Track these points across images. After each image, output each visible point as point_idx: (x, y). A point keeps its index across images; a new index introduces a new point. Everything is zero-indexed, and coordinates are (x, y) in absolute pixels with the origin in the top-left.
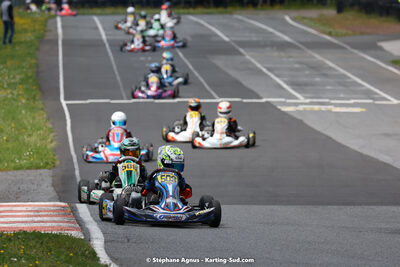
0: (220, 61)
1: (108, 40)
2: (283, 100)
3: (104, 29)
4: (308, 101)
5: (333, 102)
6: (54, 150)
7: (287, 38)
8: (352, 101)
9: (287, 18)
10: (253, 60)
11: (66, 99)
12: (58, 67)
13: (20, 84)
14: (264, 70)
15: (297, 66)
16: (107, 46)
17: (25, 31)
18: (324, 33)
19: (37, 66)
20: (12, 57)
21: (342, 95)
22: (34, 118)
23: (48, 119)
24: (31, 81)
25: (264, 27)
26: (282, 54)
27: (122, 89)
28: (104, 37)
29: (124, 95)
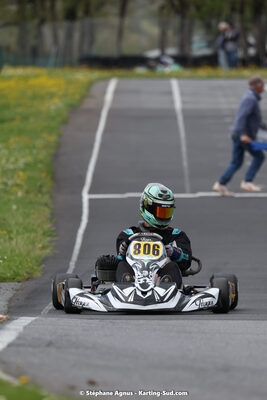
1: (184, 111)
3: (182, 94)
6: (45, 260)
11: (91, 192)
12: (91, 147)
13: (24, 170)
17: (52, 95)
19: (58, 145)
20: (20, 132)
22: (28, 215)
23: (53, 215)
24: (40, 166)
27: (187, 178)
28: (178, 105)
29: (188, 186)
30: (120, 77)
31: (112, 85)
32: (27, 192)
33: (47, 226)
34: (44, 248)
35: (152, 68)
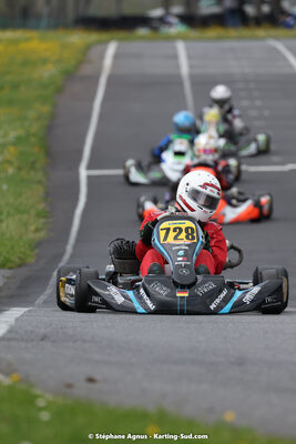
1: (193, 77)
3: (190, 57)
6: (39, 244)
11: (89, 167)
12: (89, 117)
13: (14, 144)
17: (45, 61)
19: (53, 116)
20: (10, 103)
23: (47, 194)
24: (33, 139)
28: (185, 69)
30: (120, 40)
31: (111, 49)
32: (19, 169)
33: (41, 206)
34: (37, 230)
35: (155, 29)
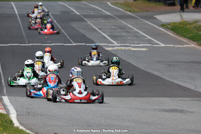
0: (75, 25)
1: (18, 14)
2: (106, 44)
3: (17, 8)
4: (119, 45)
5: (131, 45)
7: (108, 13)
8: (141, 45)
9: (109, 3)
10: (91, 24)
14: (97, 29)
15: (113, 27)
16: (18, 17)
18: (127, 11)
21: (136, 42)
25: (97, 7)
26: (106, 21)
27: (25, 38)
28: (17, 12)
29: (26, 41)
